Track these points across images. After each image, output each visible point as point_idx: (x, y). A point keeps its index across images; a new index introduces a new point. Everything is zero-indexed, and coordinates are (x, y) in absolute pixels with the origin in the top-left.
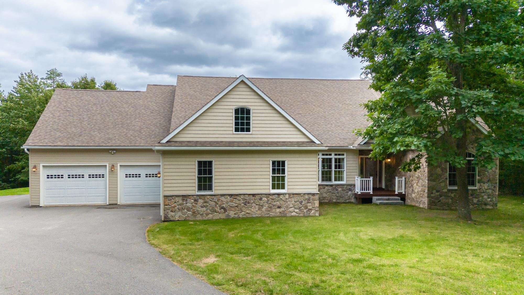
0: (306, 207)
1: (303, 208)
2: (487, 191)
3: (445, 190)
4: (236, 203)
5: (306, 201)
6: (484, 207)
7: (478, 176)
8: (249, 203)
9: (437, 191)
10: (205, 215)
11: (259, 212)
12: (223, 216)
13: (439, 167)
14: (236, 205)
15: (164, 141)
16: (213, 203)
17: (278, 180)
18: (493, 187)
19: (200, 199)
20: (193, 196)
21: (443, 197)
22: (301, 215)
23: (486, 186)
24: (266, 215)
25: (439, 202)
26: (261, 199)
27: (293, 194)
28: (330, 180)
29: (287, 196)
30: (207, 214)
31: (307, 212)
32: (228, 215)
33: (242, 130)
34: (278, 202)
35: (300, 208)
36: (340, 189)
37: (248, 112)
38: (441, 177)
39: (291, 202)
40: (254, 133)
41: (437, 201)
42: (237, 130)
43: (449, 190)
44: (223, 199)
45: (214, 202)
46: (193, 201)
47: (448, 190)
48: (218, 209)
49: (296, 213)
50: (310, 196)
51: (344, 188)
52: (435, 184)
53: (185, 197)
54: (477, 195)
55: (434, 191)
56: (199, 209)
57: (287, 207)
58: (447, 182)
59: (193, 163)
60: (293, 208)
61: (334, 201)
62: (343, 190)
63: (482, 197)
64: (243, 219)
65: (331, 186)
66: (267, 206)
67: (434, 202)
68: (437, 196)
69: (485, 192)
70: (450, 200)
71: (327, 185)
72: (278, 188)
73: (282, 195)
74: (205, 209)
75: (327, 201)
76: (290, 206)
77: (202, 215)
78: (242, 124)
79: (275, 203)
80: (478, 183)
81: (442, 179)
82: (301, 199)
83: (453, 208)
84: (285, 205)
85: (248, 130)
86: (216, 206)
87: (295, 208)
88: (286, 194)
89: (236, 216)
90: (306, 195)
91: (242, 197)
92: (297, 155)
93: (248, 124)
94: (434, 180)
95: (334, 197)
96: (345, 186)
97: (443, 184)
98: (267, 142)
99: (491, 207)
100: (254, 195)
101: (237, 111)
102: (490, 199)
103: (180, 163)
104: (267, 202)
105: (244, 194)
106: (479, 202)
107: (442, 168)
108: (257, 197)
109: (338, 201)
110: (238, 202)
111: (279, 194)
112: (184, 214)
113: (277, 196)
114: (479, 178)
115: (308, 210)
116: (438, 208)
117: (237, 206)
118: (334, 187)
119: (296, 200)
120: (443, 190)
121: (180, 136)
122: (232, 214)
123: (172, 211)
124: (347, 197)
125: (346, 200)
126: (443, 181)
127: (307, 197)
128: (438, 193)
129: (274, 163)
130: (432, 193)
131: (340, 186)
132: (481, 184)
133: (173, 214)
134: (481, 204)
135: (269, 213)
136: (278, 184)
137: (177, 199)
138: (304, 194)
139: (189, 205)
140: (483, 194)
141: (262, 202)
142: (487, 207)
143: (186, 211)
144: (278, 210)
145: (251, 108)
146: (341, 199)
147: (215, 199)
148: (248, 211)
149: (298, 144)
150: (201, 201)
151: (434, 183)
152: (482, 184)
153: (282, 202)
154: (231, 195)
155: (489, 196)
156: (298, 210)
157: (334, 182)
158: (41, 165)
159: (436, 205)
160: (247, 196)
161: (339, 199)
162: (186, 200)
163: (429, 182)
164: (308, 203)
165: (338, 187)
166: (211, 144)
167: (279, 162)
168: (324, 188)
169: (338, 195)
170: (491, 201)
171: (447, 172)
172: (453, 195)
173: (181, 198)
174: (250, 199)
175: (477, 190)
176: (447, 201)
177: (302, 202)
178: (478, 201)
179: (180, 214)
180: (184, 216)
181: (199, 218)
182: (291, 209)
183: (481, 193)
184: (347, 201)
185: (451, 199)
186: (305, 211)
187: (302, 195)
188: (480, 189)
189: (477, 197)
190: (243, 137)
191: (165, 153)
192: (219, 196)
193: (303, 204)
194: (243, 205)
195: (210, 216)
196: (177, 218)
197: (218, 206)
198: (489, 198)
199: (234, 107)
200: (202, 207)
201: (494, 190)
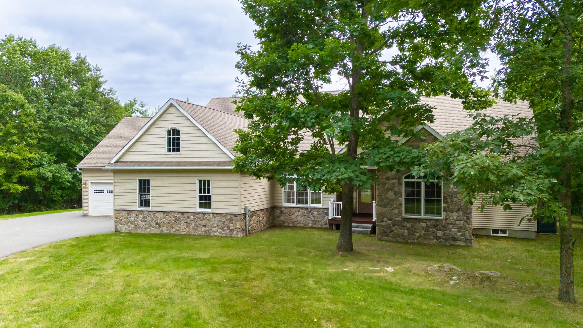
0: (229, 228)
1: (225, 228)
2: (457, 222)
3: (399, 219)
4: (168, 220)
5: (229, 221)
6: (452, 242)
7: (444, 203)
8: (178, 220)
9: (389, 220)
10: (144, 229)
11: (187, 230)
12: (157, 231)
13: (392, 190)
14: (168, 221)
15: (113, 162)
16: (150, 219)
17: (205, 200)
18: (465, 218)
19: (141, 214)
20: (135, 211)
21: (396, 227)
22: (224, 235)
23: (454, 216)
24: (193, 233)
25: (391, 232)
26: (188, 217)
27: (217, 214)
28: (306, 203)
29: (211, 216)
30: (146, 229)
31: (229, 232)
32: (162, 231)
33: (174, 150)
34: (203, 221)
35: (222, 228)
36: (315, 213)
37: (178, 132)
38: (393, 202)
39: (215, 222)
40: (183, 153)
41: (388, 231)
42: (169, 150)
43: (405, 219)
44: (157, 215)
45: (151, 217)
46: (135, 215)
47: (402, 218)
48: (153, 224)
49: (219, 233)
50: (232, 216)
51: (320, 212)
52: (386, 210)
53: (129, 212)
54: (443, 227)
55: (385, 219)
56: (139, 223)
57: (211, 226)
58: (402, 208)
59: (134, 181)
60: (217, 228)
61: (310, 225)
62: (319, 214)
63: (450, 229)
64: (174, 235)
65: (307, 209)
66: (194, 224)
67: (385, 232)
68: (389, 224)
69: (453, 224)
70: (406, 231)
71: (302, 208)
72: (205, 207)
73: (207, 214)
74: (144, 223)
75: (302, 225)
76: (214, 226)
77: (142, 228)
78: (174, 145)
79: (200, 222)
80: (444, 211)
81: (395, 204)
82: (224, 219)
83: (409, 241)
84: (209, 225)
85: (178, 150)
86: (152, 221)
87: (219, 228)
88: (210, 213)
89: (168, 232)
90: (229, 215)
91: (173, 214)
92: (220, 175)
93: (178, 145)
94: (385, 206)
95: (310, 222)
96: (321, 210)
97: (396, 211)
98: (193, 162)
99: (463, 244)
100: (182, 213)
101: (169, 132)
102: (461, 233)
103: (126, 181)
104: (194, 221)
105: (175, 212)
106: (445, 236)
107: (395, 192)
108: (186, 215)
109: (314, 226)
110: (169, 219)
111: (204, 214)
112: (129, 227)
113: (202, 215)
114: (444, 205)
115: (231, 231)
116: (391, 239)
117: (169, 223)
118: (309, 210)
119: (219, 220)
120: (396, 218)
121: (125, 157)
122: (165, 230)
123: (120, 224)
124: (323, 222)
125: (323, 225)
126: (396, 207)
127: (229, 217)
128: (390, 222)
129: (200, 182)
130: (383, 221)
131: (316, 209)
132: (448, 213)
133: (120, 226)
134: (447, 239)
135: (195, 231)
136: (205, 203)
137: (124, 213)
138: (226, 214)
139: (132, 219)
140: (451, 226)
141: (189, 220)
142: (457, 244)
143: (130, 224)
144: (203, 229)
145: (180, 129)
146: (317, 223)
147: (152, 214)
148: (177, 228)
149: (219, 163)
150: (141, 216)
151: (384, 209)
152: (450, 214)
153: (206, 221)
154: (164, 212)
155: (460, 228)
156: (221, 230)
157: (310, 205)
158: (89, 182)
159: (387, 236)
160: (177, 213)
161: (315, 224)
162: (130, 214)
163: (379, 207)
164: (230, 223)
165: (314, 210)
166: (146, 163)
167: (205, 181)
168: (299, 211)
169: (313, 219)
170: (462, 235)
171: (401, 196)
172: (409, 225)
173: (126, 212)
174: (179, 217)
175: (442, 220)
176: (401, 232)
177: (225, 222)
178: (444, 234)
179: (125, 226)
180: (129, 229)
181: (139, 231)
182: (214, 229)
183: (448, 224)
184: (324, 227)
185: (408, 230)
186: (228, 231)
187: (224, 215)
188: (446, 219)
189: (442, 229)
190: (174, 157)
191: (115, 172)
192: (155, 212)
193: (225, 224)
194: (174, 222)
195: (148, 230)
196: (123, 230)
197: (153, 221)
198: (459, 232)
199: (167, 129)
200: (142, 222)
201: (466, 222)
